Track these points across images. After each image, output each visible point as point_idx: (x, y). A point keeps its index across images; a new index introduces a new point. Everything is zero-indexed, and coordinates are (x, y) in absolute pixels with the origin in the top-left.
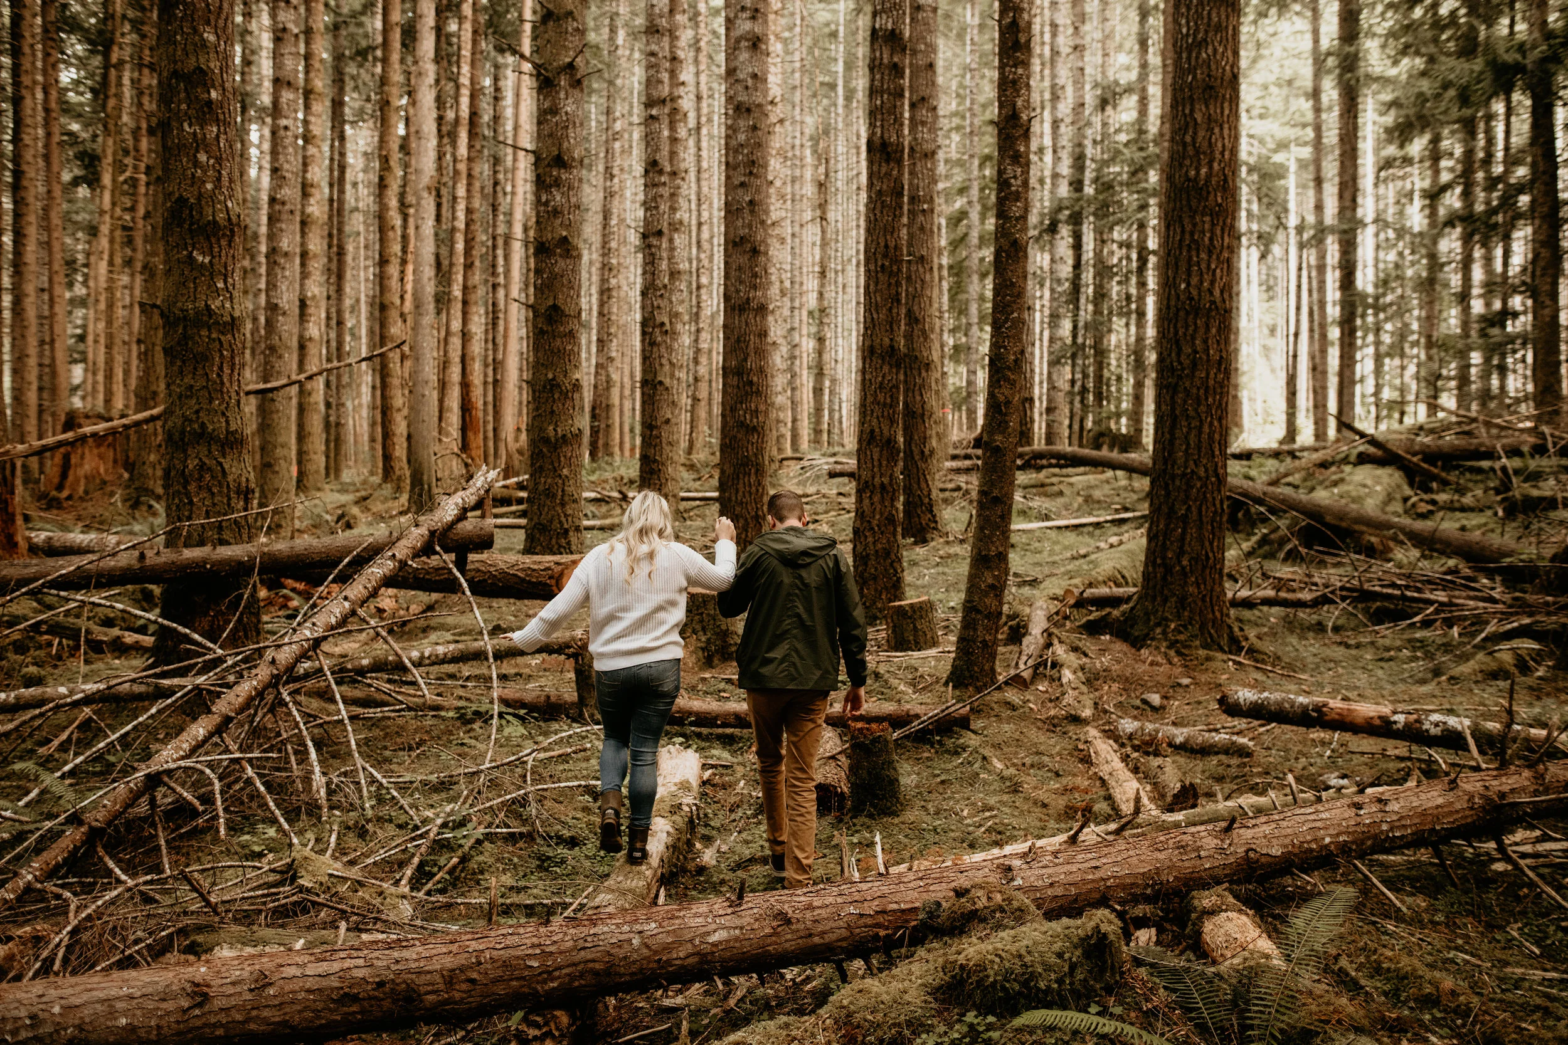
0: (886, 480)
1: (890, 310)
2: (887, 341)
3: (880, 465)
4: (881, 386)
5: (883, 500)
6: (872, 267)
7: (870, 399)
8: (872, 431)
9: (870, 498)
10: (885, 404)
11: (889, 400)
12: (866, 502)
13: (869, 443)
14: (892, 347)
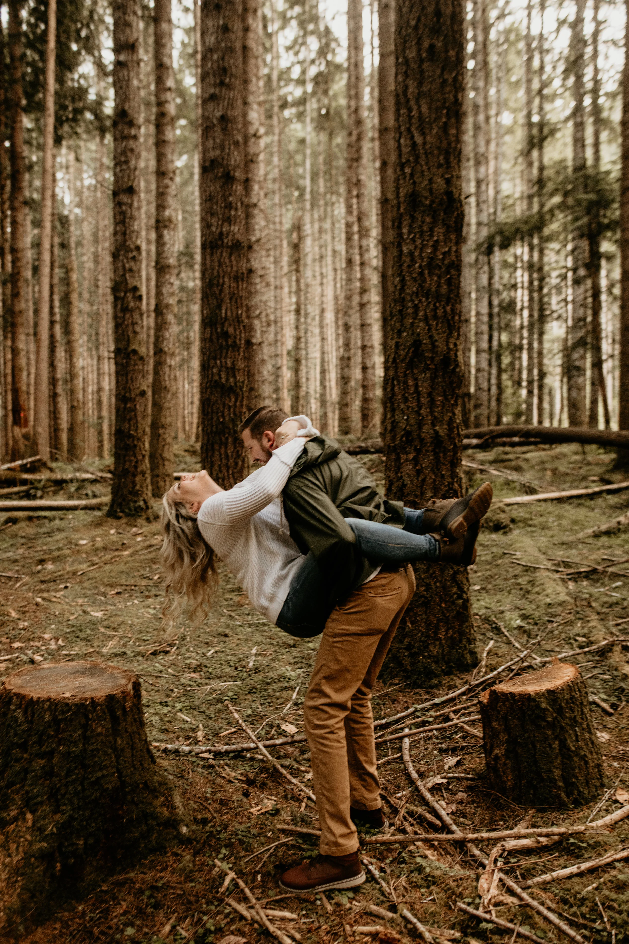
0: (442, 430)
1: (445, 128)
2: (440, 182)
3: (432, 403)
4: (432, 264)
5: (436, 466)
6: (412, 53)
7: (412, 287)
8: (417, 344)
9: (416, 462)
10: (438, 296)
11: (444, 289)
12: (408, 468)
13: (411, 366)
14: (449, 194)
